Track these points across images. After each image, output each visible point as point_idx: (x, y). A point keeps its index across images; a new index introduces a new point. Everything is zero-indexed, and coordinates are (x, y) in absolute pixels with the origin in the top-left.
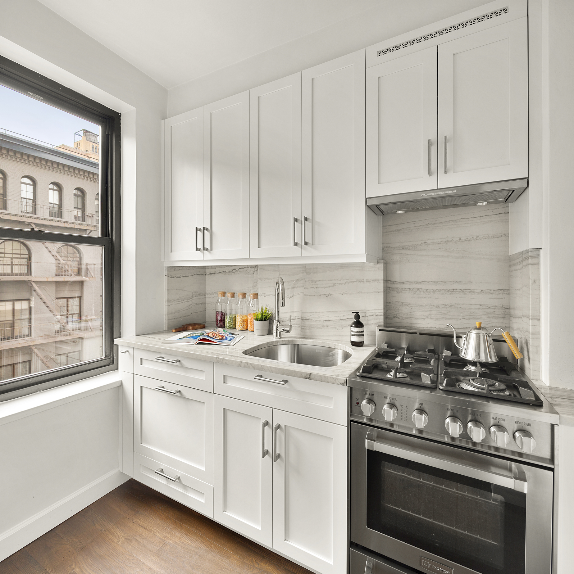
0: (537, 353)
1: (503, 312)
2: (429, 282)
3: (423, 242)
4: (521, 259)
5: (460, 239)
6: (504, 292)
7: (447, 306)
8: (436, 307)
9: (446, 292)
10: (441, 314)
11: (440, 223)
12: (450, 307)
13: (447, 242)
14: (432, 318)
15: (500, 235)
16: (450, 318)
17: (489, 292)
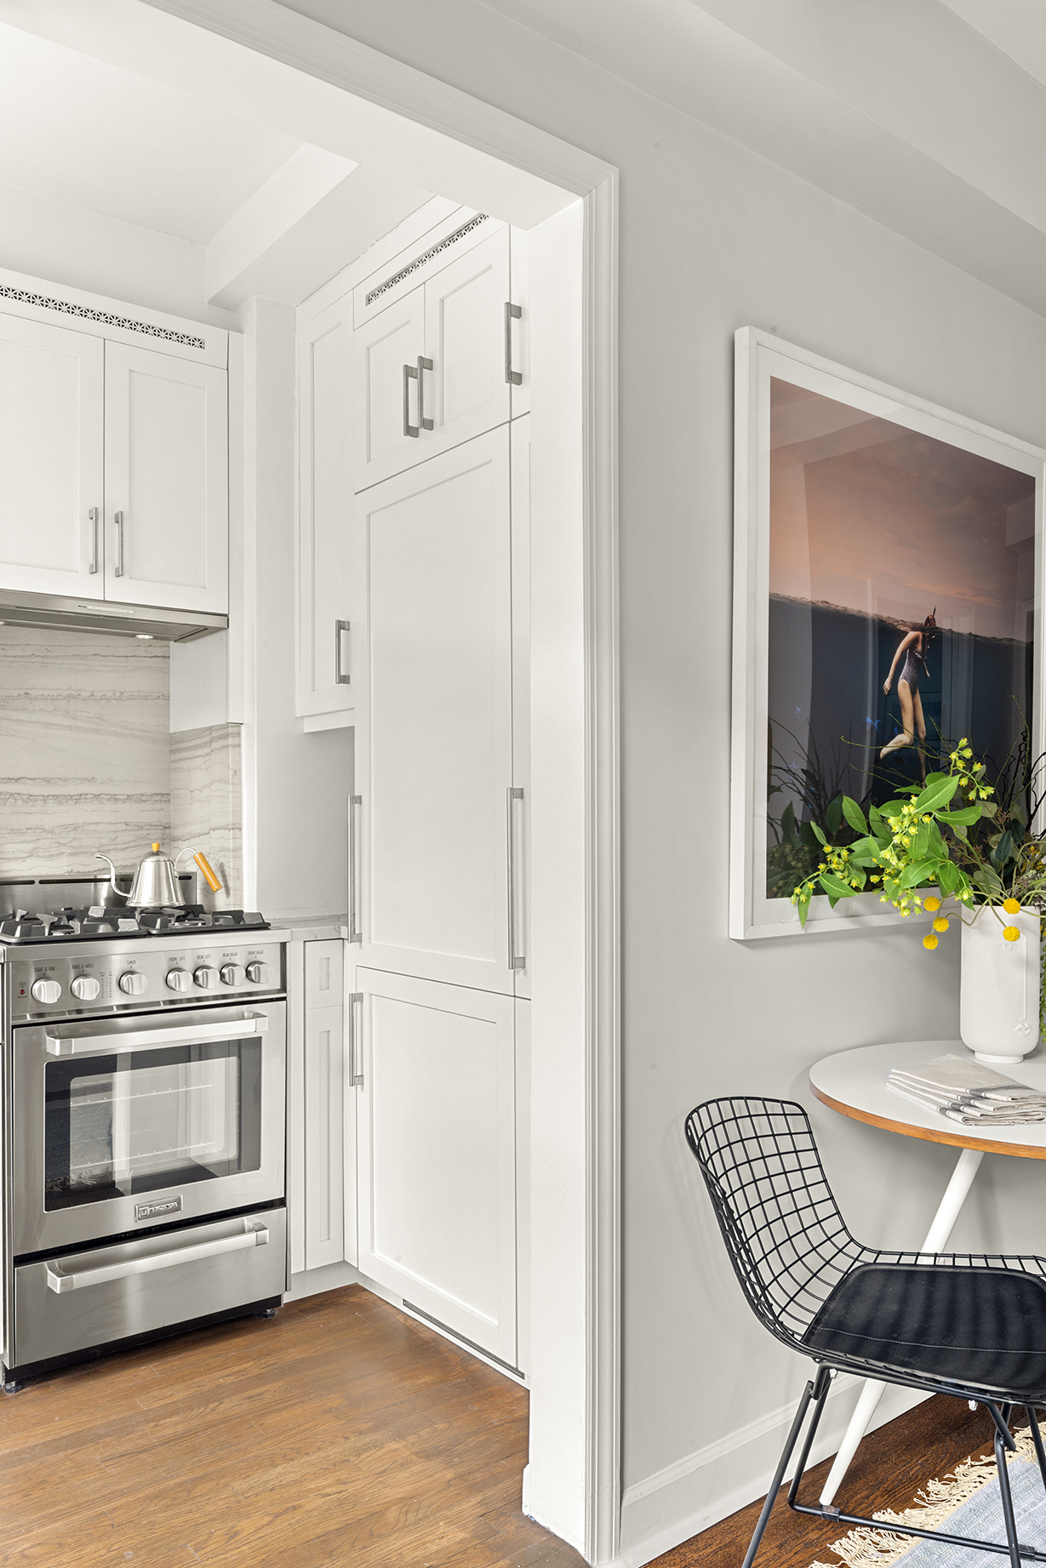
0: (238, 878)
1: (161, 835)
2: (35, 779)
3: (22, 692)
4: (208, 739)
5: (92, 695)
6: (163, 799)
7: (69, 829)
8: (49, 832)
9: (68, 800)
10: (57, 845)
11: (56, 657)
12: (74, 829)
13: (69, 697)
14: (39, 856)
15: (156, 695)
16: (75, 853)
17: (140, 799)
